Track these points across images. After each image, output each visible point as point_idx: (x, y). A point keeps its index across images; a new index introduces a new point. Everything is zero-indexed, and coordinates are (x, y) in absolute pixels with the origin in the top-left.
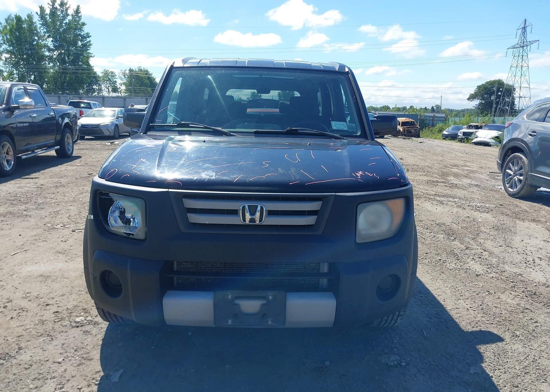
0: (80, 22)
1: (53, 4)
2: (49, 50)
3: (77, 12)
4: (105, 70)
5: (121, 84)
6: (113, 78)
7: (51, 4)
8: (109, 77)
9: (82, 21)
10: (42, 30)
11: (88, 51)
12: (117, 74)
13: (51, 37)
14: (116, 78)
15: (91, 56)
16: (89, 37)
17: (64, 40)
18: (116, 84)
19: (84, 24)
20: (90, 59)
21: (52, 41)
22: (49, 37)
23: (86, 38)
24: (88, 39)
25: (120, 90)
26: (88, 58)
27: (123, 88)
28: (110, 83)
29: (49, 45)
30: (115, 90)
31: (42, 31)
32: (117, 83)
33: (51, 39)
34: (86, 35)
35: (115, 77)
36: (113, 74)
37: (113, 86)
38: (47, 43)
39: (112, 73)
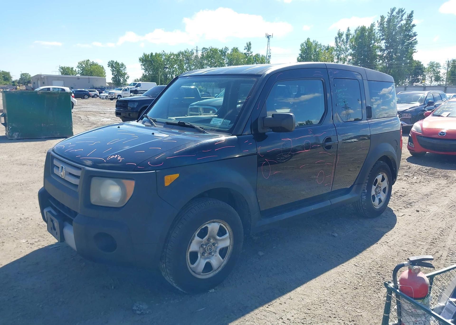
0: (411, 24)
1: (392, 12)
2: (381, 50)
3: (410, 16)
4: (431, 62)
5: (445, 74)
6: (437, 68)
7: (390, 13)
8: (434, 68)
10: (378, 34)
11: (414, 48)
12: (442, 65)
13: (384, 39)
14: (440, 69)
15: (415, 52)
16: (415, 36)
17: (394, 40)
18: (439, 74)
19: (414, 26)
20: (413, 55)
21: (385, 43)
22: (383, 39)
23: (413, 37)
24: (414, 38)
25: (442, 78)
26: (412, 53)
27: (444, 77)
28: (434, 73)
29: (382, 46)
30: (438, 79)
31: (378, 35)
32: (440, 73)
33: (384, 41)
34: (413, 35)
35: (440, 68)
36: (438, 65)
37: (436, 76)
38: (380, 44)
39: (437, 64)
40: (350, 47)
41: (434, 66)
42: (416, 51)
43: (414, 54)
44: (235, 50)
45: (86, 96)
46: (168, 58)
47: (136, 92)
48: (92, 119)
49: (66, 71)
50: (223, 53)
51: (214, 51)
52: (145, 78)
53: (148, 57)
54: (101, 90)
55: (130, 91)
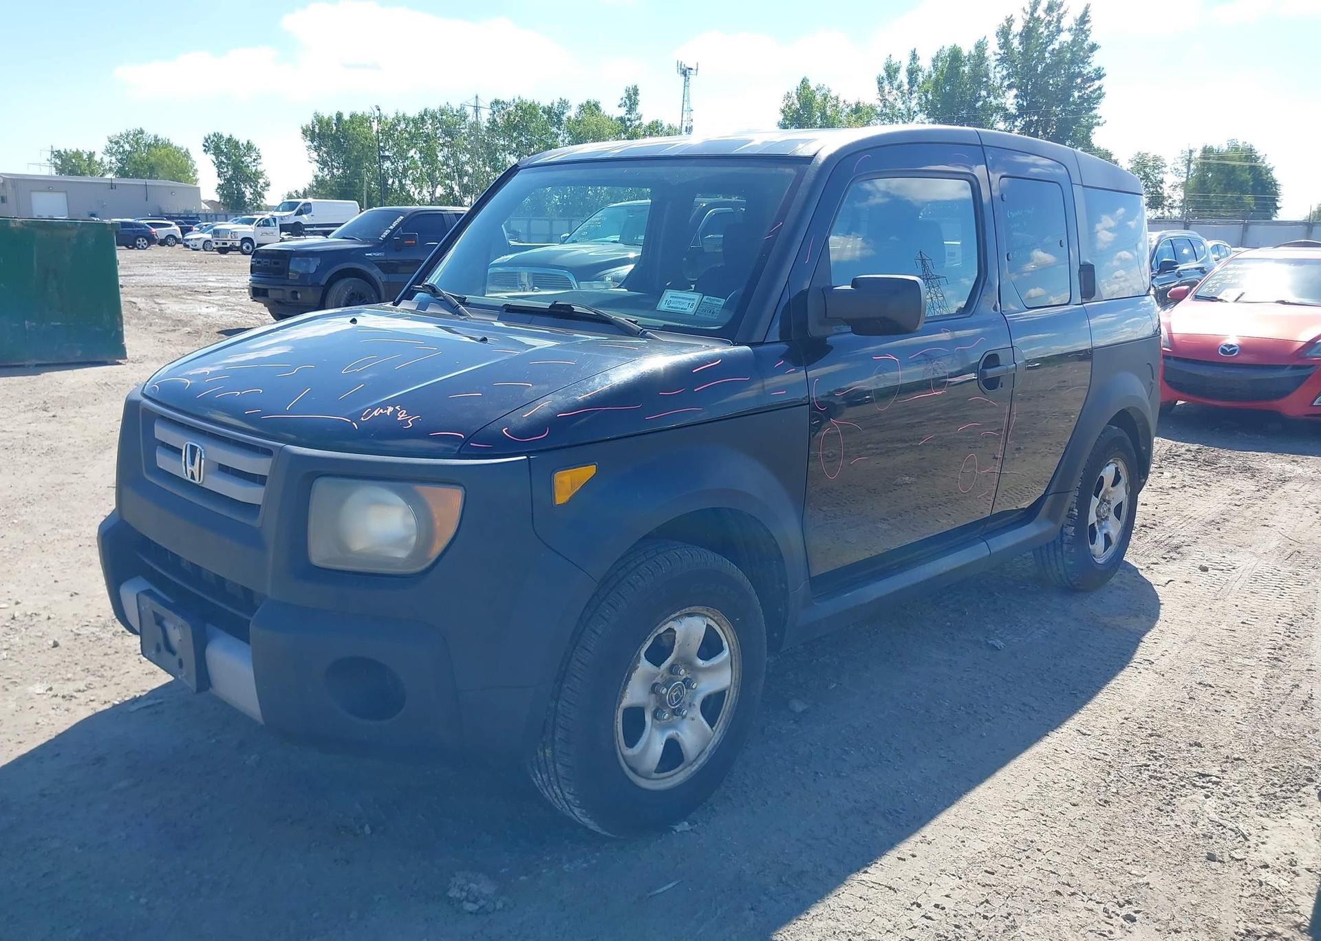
0: (1086, 43)
1: (1034, 9)
2: (1008, 117)
3: (1083, 20)
4: (1139, 153)
5: (1176, 187)
6: (1156, 171)
7: (1028, 10)
8: (1147, 170)
9: (1091, 40)
10: (997, 73)
11: (1095, 112)
12: (1169, 161)
13: (1014, 87)
14: (1163, 172)
15: (1098, 124)
16: (1100, 77)
17: (1041, 89)
18: (1161, 188)
19: (1093, 47)
20: (1093, 131)
21: (1016, 96)
22: (1010, 87)
23: (1093, 80)
24: (1097, 83)
25: (1170, 201)
26: (1090, 127)
27: (1179, 195)
28: (1146, 186)
29: (1008, 106)
30: (1157, 201)
31: (998, 75)
32: (1163, 185)
33: (1014, 92)
34: (1093, 75)
35: (1164, 169)
36: (1158, 164)
37: (1152, 193)
38: (1003, 101)
39: (1156, 159)
40: (921, 105)
41: (1146, 167)
42: (1101, 121)
43: (1096, 129)
44: (592, 108)
45: (141, 239)
46: (389, 131)
47: (296, 230)
48: (173, 307)
49: (70, 163)
50: (554, 115)
51: (527, 111)
52: (321, 188)
53: (328, 124)
54: (188, 221)
55: (280, 225)
